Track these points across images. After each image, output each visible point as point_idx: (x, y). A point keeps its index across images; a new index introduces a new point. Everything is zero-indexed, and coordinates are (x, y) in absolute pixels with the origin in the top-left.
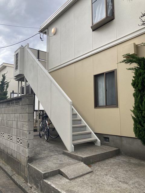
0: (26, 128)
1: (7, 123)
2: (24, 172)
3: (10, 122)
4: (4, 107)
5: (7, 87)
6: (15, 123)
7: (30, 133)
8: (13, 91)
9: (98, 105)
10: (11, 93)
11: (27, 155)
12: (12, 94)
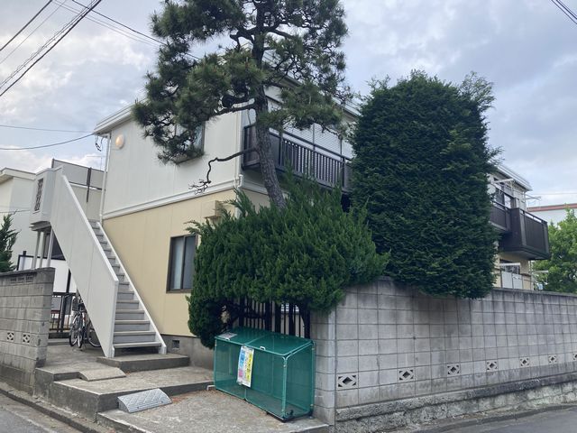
0: (38, 317)
1: (7, 313)
2: (28, 383)
3: (12, 311)
4: (4, 284)
5: (13, 242)
6: (21, 311)
7: (43, 325)
8: (25, 252)
9: (173, 287)
10: (20, 256)
11: (36, 357)
12: (21, 258)
